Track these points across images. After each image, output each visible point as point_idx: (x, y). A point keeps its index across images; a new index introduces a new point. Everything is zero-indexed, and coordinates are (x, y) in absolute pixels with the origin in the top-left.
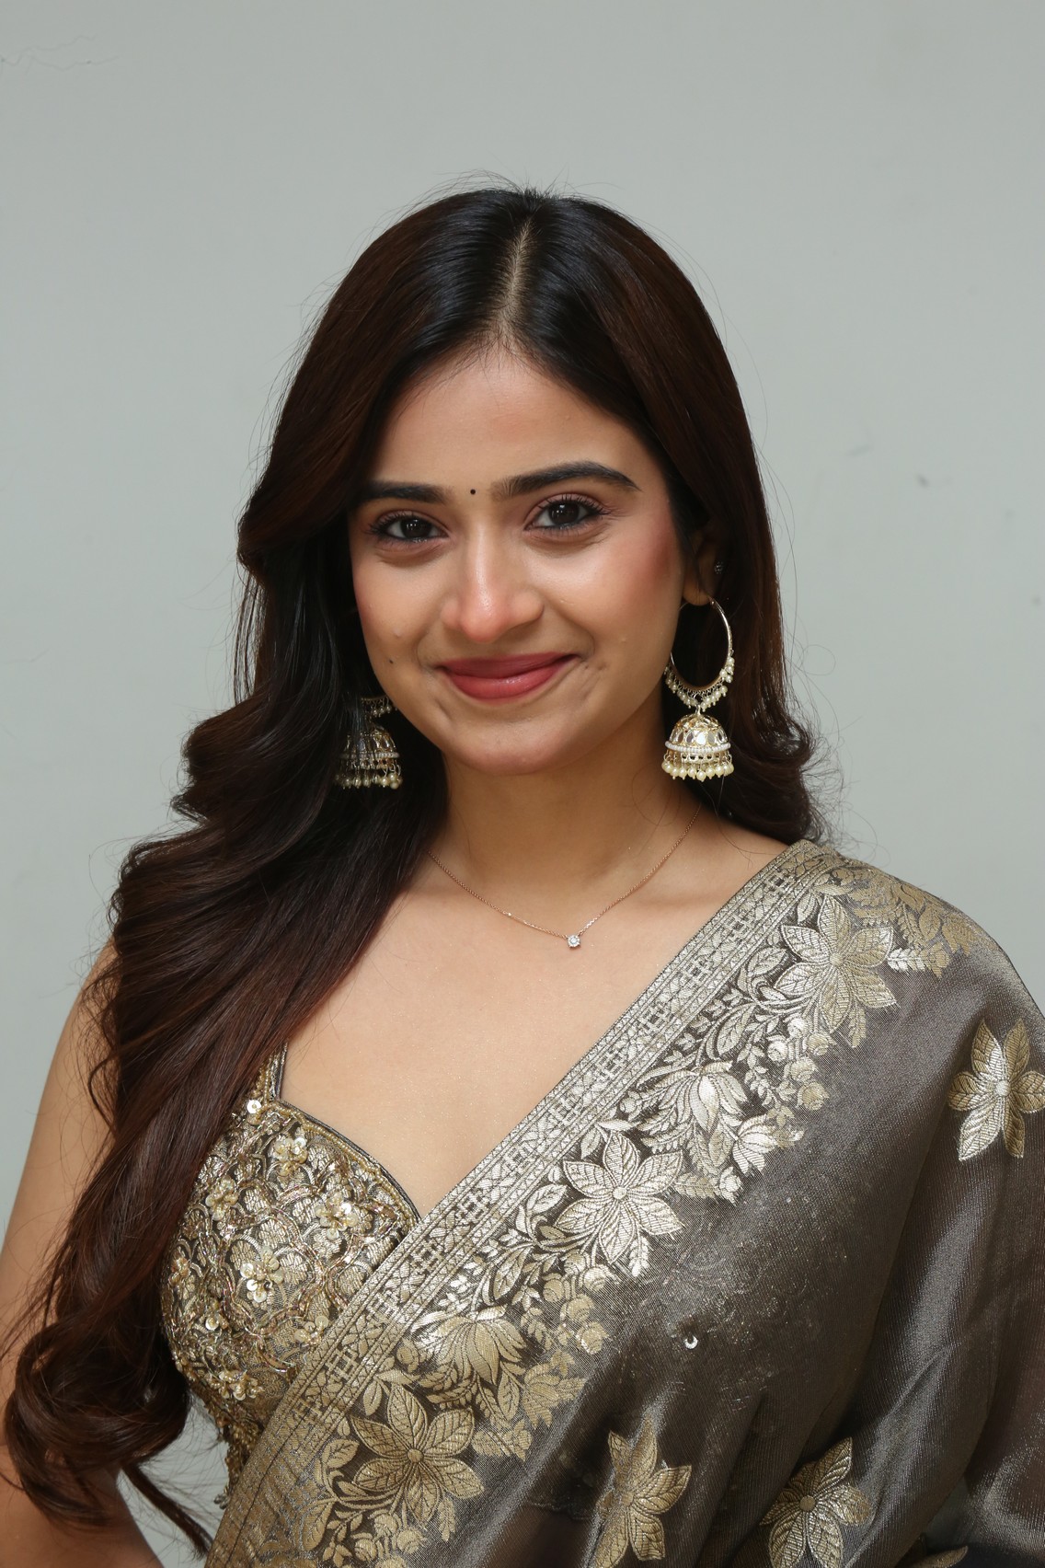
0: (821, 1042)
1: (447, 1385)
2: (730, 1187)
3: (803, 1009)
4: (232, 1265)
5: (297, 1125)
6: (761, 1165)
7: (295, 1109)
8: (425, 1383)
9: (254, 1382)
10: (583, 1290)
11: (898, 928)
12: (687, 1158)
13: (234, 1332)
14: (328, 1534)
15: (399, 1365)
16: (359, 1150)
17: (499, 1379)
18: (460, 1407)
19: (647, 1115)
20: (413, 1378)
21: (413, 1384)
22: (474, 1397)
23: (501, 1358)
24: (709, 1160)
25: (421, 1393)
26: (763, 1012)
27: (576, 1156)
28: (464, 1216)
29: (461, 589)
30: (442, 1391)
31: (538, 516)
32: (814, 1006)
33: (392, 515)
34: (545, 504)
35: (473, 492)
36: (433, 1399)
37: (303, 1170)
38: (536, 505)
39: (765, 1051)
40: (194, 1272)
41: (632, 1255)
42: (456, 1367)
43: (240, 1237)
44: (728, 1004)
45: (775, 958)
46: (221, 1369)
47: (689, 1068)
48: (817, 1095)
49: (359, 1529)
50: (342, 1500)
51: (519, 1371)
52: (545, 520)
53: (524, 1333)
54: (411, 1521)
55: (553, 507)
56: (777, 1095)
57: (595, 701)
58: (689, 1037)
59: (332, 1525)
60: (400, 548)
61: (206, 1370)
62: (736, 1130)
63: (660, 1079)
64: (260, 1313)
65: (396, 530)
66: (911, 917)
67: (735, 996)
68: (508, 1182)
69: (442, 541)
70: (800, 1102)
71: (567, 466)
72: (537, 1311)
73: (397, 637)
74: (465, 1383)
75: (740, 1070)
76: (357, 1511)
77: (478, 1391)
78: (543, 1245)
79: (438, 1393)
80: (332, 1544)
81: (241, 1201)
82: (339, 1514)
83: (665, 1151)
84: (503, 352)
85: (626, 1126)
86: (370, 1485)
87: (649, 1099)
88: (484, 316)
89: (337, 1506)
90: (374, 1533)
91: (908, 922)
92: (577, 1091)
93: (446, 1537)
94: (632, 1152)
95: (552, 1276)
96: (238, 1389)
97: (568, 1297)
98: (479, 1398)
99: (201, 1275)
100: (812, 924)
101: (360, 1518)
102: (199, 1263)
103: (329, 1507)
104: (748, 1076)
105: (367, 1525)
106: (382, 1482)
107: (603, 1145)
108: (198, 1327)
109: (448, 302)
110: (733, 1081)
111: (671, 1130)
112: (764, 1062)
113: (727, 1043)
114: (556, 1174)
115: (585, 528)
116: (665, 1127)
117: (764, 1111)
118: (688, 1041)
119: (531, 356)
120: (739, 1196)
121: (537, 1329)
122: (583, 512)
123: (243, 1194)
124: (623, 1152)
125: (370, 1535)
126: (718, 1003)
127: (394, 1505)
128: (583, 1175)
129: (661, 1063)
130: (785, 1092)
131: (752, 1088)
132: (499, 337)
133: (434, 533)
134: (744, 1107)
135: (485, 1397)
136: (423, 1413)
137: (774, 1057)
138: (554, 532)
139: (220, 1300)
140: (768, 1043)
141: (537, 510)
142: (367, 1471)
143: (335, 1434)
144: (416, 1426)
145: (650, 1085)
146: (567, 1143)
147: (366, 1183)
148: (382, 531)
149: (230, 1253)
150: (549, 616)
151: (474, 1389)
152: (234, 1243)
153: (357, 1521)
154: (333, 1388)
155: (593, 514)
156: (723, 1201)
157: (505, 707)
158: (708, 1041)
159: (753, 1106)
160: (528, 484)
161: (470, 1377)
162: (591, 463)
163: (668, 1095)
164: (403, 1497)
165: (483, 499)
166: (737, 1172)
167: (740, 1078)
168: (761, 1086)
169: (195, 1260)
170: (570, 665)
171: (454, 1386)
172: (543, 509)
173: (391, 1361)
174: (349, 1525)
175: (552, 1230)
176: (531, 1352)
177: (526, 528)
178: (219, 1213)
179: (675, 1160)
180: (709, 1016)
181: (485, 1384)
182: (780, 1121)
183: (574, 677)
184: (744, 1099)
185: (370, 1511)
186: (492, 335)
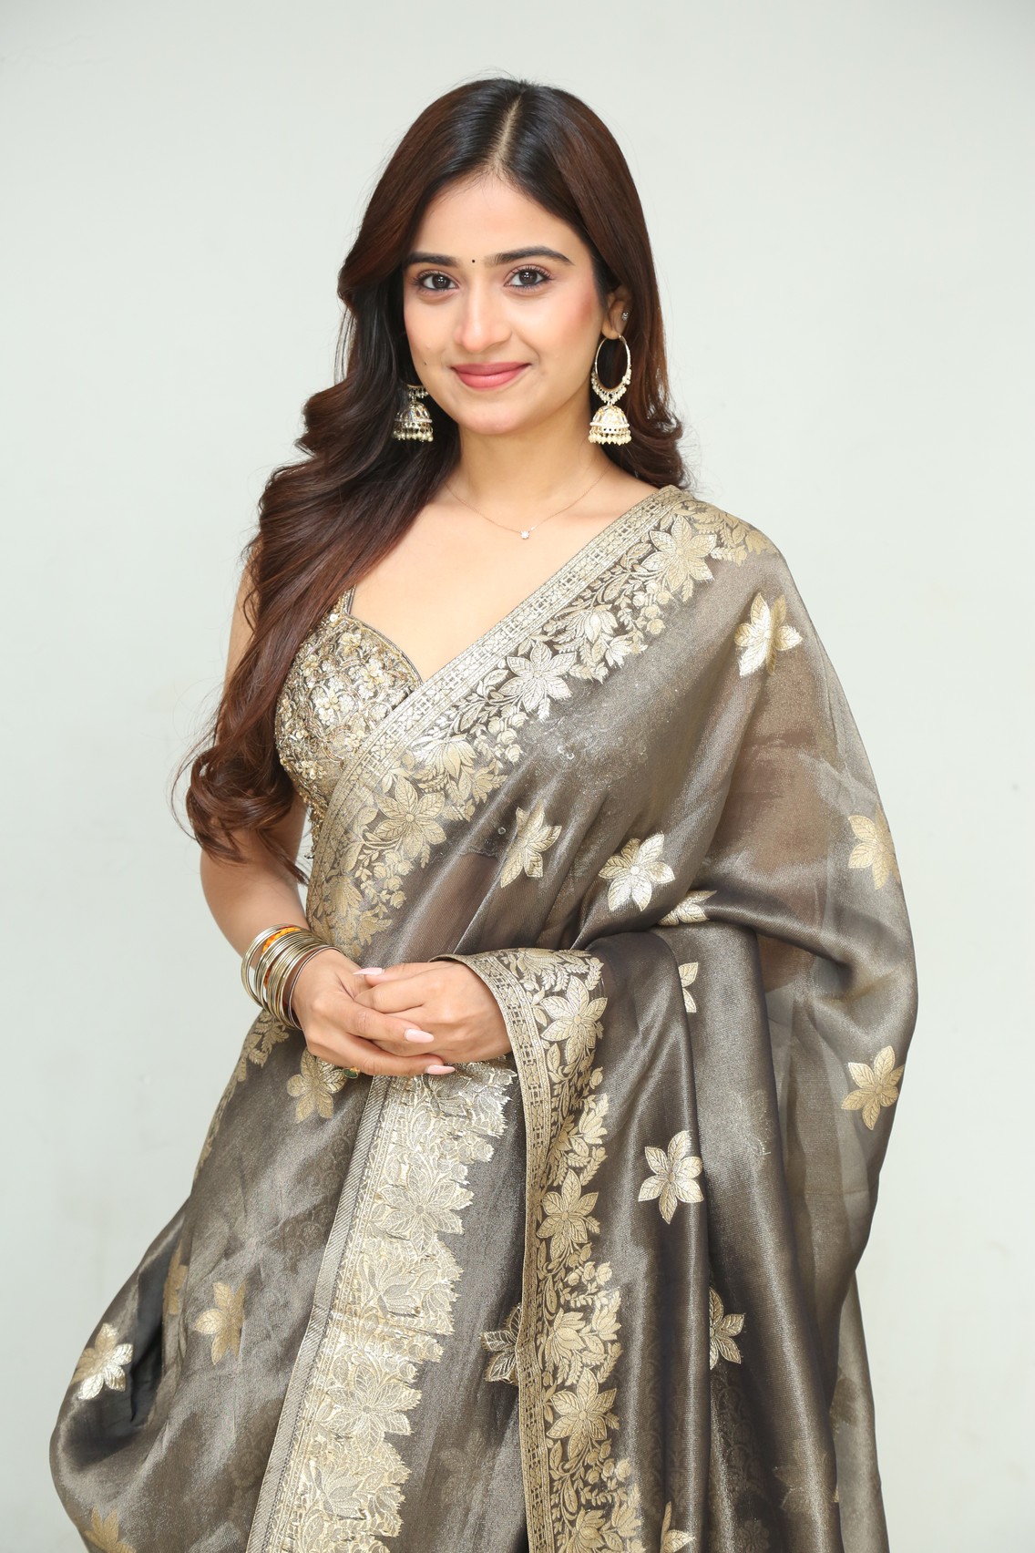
0: (665, 597)
1: (430, 777)
2: (601, 673)
3: (656, 579)
4: (312, 700)
6: (621, 662)
7: (358, 620)
8: (417, 776)
9: (321, 768)
10: (511, 726)
11: (719, 536)
12: (579, 656)
13: (311, 738)
14: (359, 862)
15: (403, 765)
16: (391, 643)
17: (460, 776)
18: (437, 791)
19: (559, 633)
20: (411, 773)
21: (411, 776)
22: (445, 785)
23: (462, 764)
24: (591, 658)
25: (415, 782)
26: (634, 579)
27: (515, 654)
29: (463, 321)
30: (427, 781)
31: (512, 277)
32: (663, 577)
33: (427, 273)
34: (516, 271)
35: (474, 261)
36: (421, 786)
37: (357, 651)
38: (511, 271)
39: (631, 599)
40: (292, 706)
41: (540, 707)
42: (435, 767)
43: (318, 685)
44: (613, 573)
45: (645, 549)
46: (303, 760)
47: (586, 608)
48: (658, 626)
49: (377, 860)
50: (367, 844)
51: (472, 771)
52: (517, 281)
53: (476, 750)
54: (406, 857)
55: (522, 273)
56: (636, 625)
58: (588, 591)
59: (361, 857)
60: (431, 294)
61: (295, 761)
62: (609, 643)
63: (569, 614)
64: (326, 727)
65: (429, 283)
66: (728, 530)
67: (618, 570)
68: (475, 667)
69: (456, 291)
70: (648, 629)
71: (531, 248)
72: (484, 738)
73: (428, 349)
74: (440, 777)
75: (615, 610)
76: (376, 850)
77: (448, 782)
78: (491, 702)
79: (424, 782)
80: (361, 868)
81: (320, 666)
82: (365, 851)
83: (567, 652)
84: (495, 179)
85: (546, 638)
86: (383, 835)
87: (561, 625)
88: (485, 156)
89: (365, 846)
90: (385, 863)
91: (726, 533)
92: (520, 618)
93: (423, 866)
94: (549, 652)
95: (494, 719)
96: (312, 772)
97: (502, 730)
98: (448, 787)
99: (295, 707)
100: (669, 531)
101: (377, 854)
102: (294, 701)
103: (360, 846)
104: (620, 613)
105: (381, 858)
106: (390, 834)
107: (532, 648)
108: (292, 736)
109: (464, 145)
110: (611, 615)
111: (572, 640)
112: (629, 606)
114: (503, 663)
115: (541, 287)
116: (568, 640)
117: (626, 633)
118: (588, 594)
119: (512, 182)
120: (607, 679)
121: (484, 747)
122: (539, 277)
123: (322, 662)
124: (542, 652)
125: (382, 864)
126: (608, 573)
127: (397, 848)
128: (517, 664)
129: (570, 605)
130: (640, 623)
131: (622, 620)
132: (493, 169)
133: (452, 285)
134: (615, 630)
135: (451, 786)
136: (415, 794)
137: (636, 603)
138: (521, 289)
139: (304, 720)
140: (634, 595)
141: (511, 274)
142: (382, 827)
143: (365, 804)
144: (411, 801)
145: (562, 617)
146: (511, 648)
147: (393, 661)
148: (420, 282)
149: (311, 694)
150: (514, 339)
151: (445, 781)
152: (314, 689)
153: (376, 855)
154: (366, 776)
155: (546, 279)
156: (597, 681)
157: (488, 393)
159: (621, 630)
160: (509, 257)
161: (444, 774)
162: (544, 248)
163: (572, 623)
164: (402, 843)
165: (480, 266)
166: (607, 665)
167: (615, 614)
168: (626, 617)
170: (525, 370)
171: (434, 778)
172: (515, 274)
173: (398, 763)
174: (371, 857)
175: (498, 694)
176: (480, 760)
177: (505, 285)
178: (308, 673)
179: (572, 658)
180: (602, 580)
181: (452, 778)
182: (635, 639)
183: (527, 376)
184: (616, 626)
185: (383, 850)
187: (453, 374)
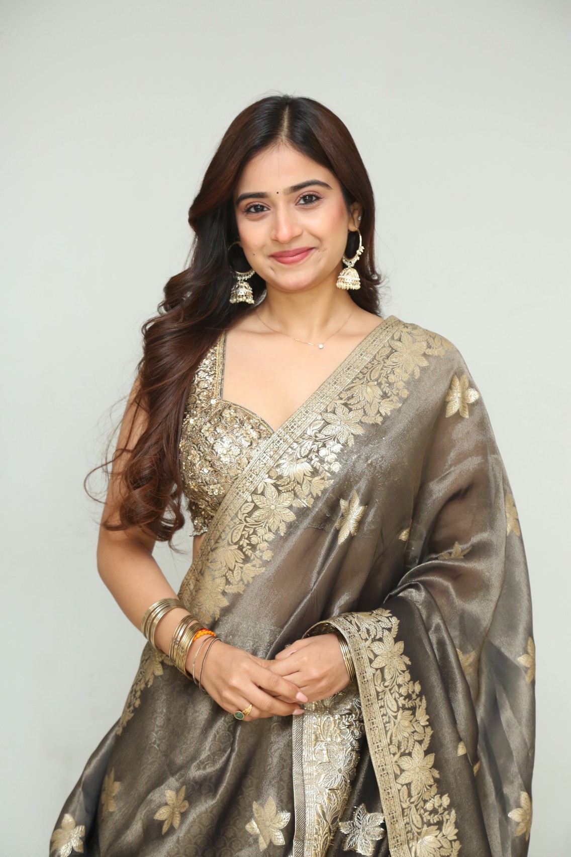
0: (406, 377)
1: (286, 483)
2: (379, 420)
3: (399, 367)
4: (214, 450)
5: (230, 406)
6: (389, 414)
7: (228, 402)
8: (278, 483)
10: (332, 452)
11: (428, 343)
12: (365, 412)
13: (215, 472)
14: (242, 536)
15: (270, 477)
16: (253, 413)
17: (303, 482)
18: (289, 491)
19: (349, 399)
20: (274, 481)
21: (274, 483)
22: (294, 487)
23: (304, 475)
24: (372, 412)
25: (276, 486)
26: (385, 367)
27: (326, 411)
28: (290, 430)
29: (276, 227)
30: (284, 485)
31: (300, 200)
32: (402, 366)
33: (251, 205)
34: (302, 196)
35: (278, 193)
36: (280, 488)
37: (235, 419)
38: (299, 196)
39: (387, 378)
40: (199, 454)
41: (349, 440)
42: (289, 477)
43: (216, 441)
44: (373, 364)
45: (388, 351)
46: (210, 485)
47: (362, 384)
48: (405, 394)
49: (252, 534)
50: (247, 524)
51: (310, 479)
52: (302, 202)
53: (312, 466)
54: (270, 530)
55: (304, 198)
56: (392, 392)
57: (322, 264)
58: (361, 374)
59: (244, 533)
60: (255, 215)
61: (204, 486)
62: (380, 403)
63: (352, 387)
64: (225, 465)
65: (253, 210)
66: (432, 339)
67: (375, 362)
68: (304, 419)
69: (268, 212)
70: (400, 395)
71: (308, 181)
72: (317, 459)
73: (256, 246)
74: (292, 483)
75: (380, 384)
76: (252, 528)
77: (296, 486)
78: (317, 439)
79: (282, 486)
80: (243, 539)
81: (215, 430)
82: (246, 529)
83: (357, 409)
84: (285, 146)
85: (343, 402)
86: (256, 519)
87: (349, 394)
88: (276, 134)
89: (245, 526)
90: (257, 535)
91: (431, 341)
92: (325, 391)
93: (282, 534)
94: (346, 409)
95: (322, 448)
96: (217, 491)
97: (327, 454)
98: (296, 488)
99: (202, 455)
100: (400, 340)
101: (253, 530)
103: (243, 526)
104: (382, 387)
105: (255, 533)
106: (261, 518)
107: (335, 408)
108: (201, 471)
110: (377, 388)
111: (358, 403)
112: (387, 382)
113: (375, 375)
114: (320, 417)
115: (316, 203)
116: (356, 402)
117: (388, 397)
118: (361, 376)
119: (294, 147)
120: (383, 423)
121: (317, 465)
122: (314, 198)
123: (215, 428)
124: (341, 410)
125: (256, 536)
126: (370, 364)
127: (264, 526)
128: (330, 417)
129: (352, 382)
130: (395, 392)
131: (384, 390)
132: (282, 141)
133: (265, 209)
134: (382, 396)
135: (298, 488)
136: (277, 493)
137: (390, 381)
138: (305, 205)
139: (210, 462)
140: (388, 377)
141: (299, 198)
142: (256, 513)
143: (246, 502)
144: (274, 497)
145: (349, 389)
146: (323, 407)
147: (257, 423)
148: (248, 211)
149: (213, 446)
150: (305, 234)
151: (295, 485)
152: (214, 443)
153: (251, 532)
155: (318, 198)
156: (377, 424)
157: (294, 266)
158: (368, 375)
159: (385, 396)
160: (296, 188)
161: (294, 481)
162: (316, 180)
163: (356, 391)
164: (267, 523)
165: (281, 195)
166: (381, 415)
167: (380, 387)
168: (387, 390)
169: (199, 450)
170: (313, 251)
171: (288, 484)
172: (301, 198)
173: (267, 476)
174: (249, 532)
175: (320, 435)
176: (315, 472)
177: (296, 205)
178: (207, 434)
179: (361, 412)
180: (367, 368)
181: (298, 483)
182: (394, 400)
183: (314, 254)
184: (381, 393)
185: (255, 528)
186: (280, 140)
187: (272, 259)
